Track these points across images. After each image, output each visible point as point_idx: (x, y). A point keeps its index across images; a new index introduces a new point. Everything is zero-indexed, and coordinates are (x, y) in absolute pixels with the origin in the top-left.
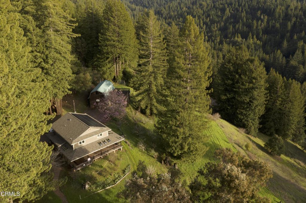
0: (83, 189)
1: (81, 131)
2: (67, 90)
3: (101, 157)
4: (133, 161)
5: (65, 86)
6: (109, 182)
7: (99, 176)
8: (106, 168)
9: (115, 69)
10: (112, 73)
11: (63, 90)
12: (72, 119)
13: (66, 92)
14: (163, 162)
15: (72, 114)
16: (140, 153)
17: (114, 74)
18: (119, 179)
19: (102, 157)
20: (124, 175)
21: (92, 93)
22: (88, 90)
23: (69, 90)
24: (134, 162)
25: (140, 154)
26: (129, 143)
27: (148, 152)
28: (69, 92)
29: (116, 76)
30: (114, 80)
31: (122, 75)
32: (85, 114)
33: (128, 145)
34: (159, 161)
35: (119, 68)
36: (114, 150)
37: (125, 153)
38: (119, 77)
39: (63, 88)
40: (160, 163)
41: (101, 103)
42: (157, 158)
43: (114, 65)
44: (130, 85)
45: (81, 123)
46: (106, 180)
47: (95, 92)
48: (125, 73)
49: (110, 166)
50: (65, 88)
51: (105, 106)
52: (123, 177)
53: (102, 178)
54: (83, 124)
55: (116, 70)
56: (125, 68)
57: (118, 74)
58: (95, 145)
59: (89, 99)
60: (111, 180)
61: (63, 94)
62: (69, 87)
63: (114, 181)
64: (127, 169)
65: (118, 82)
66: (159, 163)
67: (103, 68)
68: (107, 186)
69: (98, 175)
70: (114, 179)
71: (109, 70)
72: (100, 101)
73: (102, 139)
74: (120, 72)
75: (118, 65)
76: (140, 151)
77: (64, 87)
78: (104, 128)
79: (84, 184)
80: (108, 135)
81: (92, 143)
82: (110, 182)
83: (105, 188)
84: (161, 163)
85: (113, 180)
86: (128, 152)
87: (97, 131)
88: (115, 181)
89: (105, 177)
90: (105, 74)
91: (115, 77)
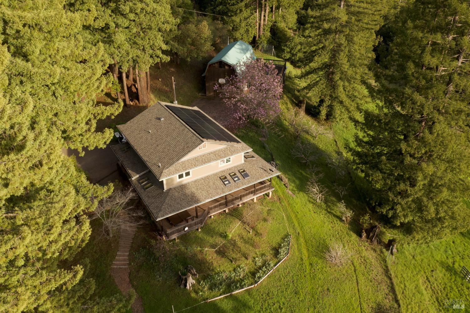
0: (182, 287)
1: (184, 148)
2: (159, 53)
3: (225, 211)
4: (297, 225)
5: (156, 44)
6: (242, 275)
7: (219, 258)
8: (234, 239)
9: (258, 21)
10: (250, 29)
11: (151, 51)
12: (165, 117)
13: (158, 57)
14: (364, 235)
15: (166, 106)
16: (310, 206)
17: (254, 32)
18: (265, 272)
19: (227, 211)
20: (276, 260)
21: (210, 65)
22: (203, 58)
23: (164, 52)
24: (298, 230)
25: (311, 209)
26: (286, 180)
27: (328, 206)
28: (165, 57)
29: (257, 37)
30: (254, 43)
31: (268, 34)
32: (196, 108)
33: (285, 185)
34: (354, 232)
35: (264, 20)
36: (255, 197)
37: (278, 203)
38: (264, 39)
39: (151, 46)
40: (357, 235)
41: (229, 86)
42: (351, 224)
43: (256, 12)
44: (283, 56)
45: (183, 130)
46: (234, 270)
47: (217, 63)
48: (274, 31)
49: (244, 234)
50: (155, 49)
51: (237, 94)
52: (275, 265)
53: (226, 264)
54: (189, 133)
55: (258, 24)
56: (275, 22)
57: (262, 32)
58: (214, 184)
59: (205, 76)
60: (247, 269)
61: (151, 61)
62: (164, 47)
63: (253, 274)
64: (284, 246)
65: (260, 48)
66: (354, 236)
67: (234, 18)
68: (237, 288)
69: (215, 255)
70: (253, 270)
71: (245, 22)
72: (227, 82)
73: (230, 169)
74: (266, 29)
75: (263, 13)
76: (310, 201)
77: (154, 44)
78: (235, 144)
79: (184, 277)
80: (243, 162)
81: (208, 177)
82: (243, 277)
83: (233, 291)
84: (360, 236)
85: (250, 273)
86: (285, 203)
87: (219, 151)
88: (255, 277)
89: (232, 262)
90: (236, 30)
91: (255, 37)
